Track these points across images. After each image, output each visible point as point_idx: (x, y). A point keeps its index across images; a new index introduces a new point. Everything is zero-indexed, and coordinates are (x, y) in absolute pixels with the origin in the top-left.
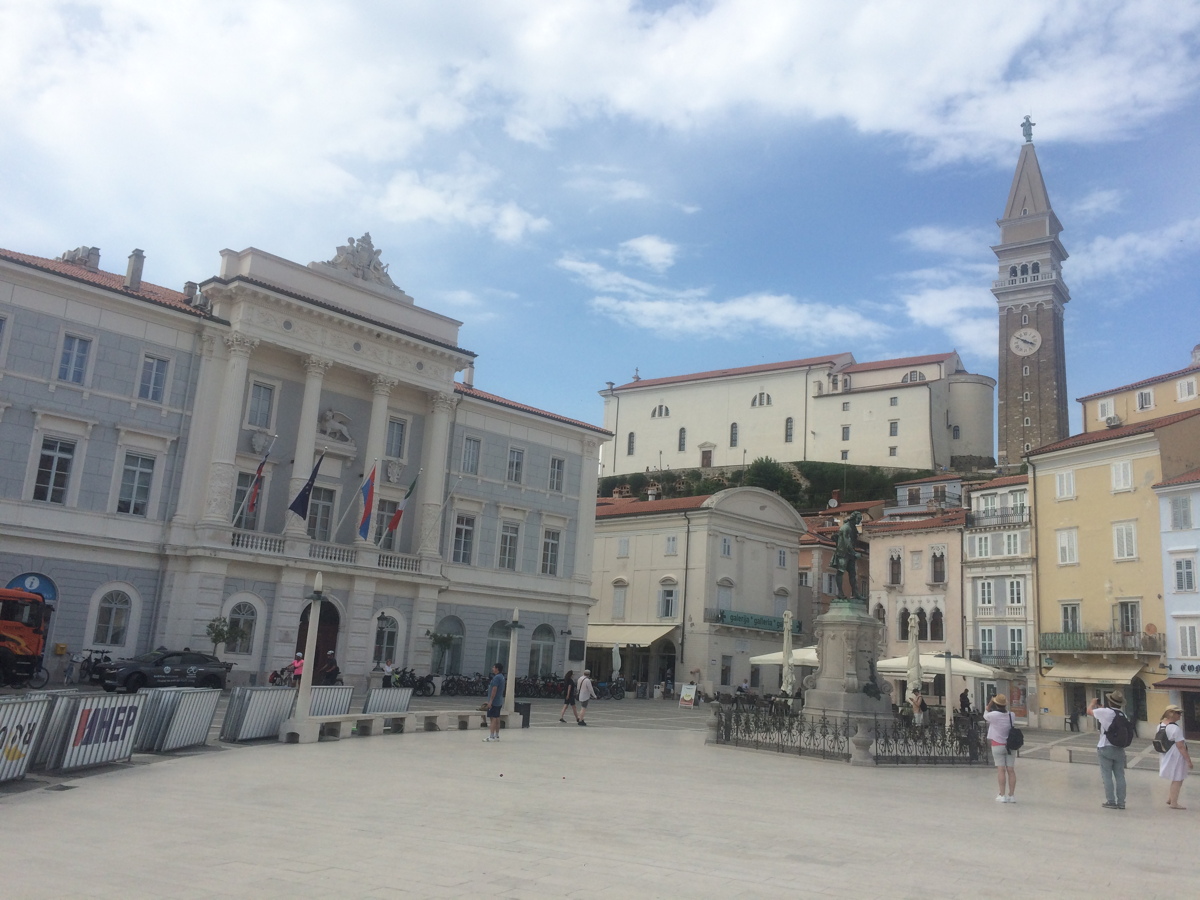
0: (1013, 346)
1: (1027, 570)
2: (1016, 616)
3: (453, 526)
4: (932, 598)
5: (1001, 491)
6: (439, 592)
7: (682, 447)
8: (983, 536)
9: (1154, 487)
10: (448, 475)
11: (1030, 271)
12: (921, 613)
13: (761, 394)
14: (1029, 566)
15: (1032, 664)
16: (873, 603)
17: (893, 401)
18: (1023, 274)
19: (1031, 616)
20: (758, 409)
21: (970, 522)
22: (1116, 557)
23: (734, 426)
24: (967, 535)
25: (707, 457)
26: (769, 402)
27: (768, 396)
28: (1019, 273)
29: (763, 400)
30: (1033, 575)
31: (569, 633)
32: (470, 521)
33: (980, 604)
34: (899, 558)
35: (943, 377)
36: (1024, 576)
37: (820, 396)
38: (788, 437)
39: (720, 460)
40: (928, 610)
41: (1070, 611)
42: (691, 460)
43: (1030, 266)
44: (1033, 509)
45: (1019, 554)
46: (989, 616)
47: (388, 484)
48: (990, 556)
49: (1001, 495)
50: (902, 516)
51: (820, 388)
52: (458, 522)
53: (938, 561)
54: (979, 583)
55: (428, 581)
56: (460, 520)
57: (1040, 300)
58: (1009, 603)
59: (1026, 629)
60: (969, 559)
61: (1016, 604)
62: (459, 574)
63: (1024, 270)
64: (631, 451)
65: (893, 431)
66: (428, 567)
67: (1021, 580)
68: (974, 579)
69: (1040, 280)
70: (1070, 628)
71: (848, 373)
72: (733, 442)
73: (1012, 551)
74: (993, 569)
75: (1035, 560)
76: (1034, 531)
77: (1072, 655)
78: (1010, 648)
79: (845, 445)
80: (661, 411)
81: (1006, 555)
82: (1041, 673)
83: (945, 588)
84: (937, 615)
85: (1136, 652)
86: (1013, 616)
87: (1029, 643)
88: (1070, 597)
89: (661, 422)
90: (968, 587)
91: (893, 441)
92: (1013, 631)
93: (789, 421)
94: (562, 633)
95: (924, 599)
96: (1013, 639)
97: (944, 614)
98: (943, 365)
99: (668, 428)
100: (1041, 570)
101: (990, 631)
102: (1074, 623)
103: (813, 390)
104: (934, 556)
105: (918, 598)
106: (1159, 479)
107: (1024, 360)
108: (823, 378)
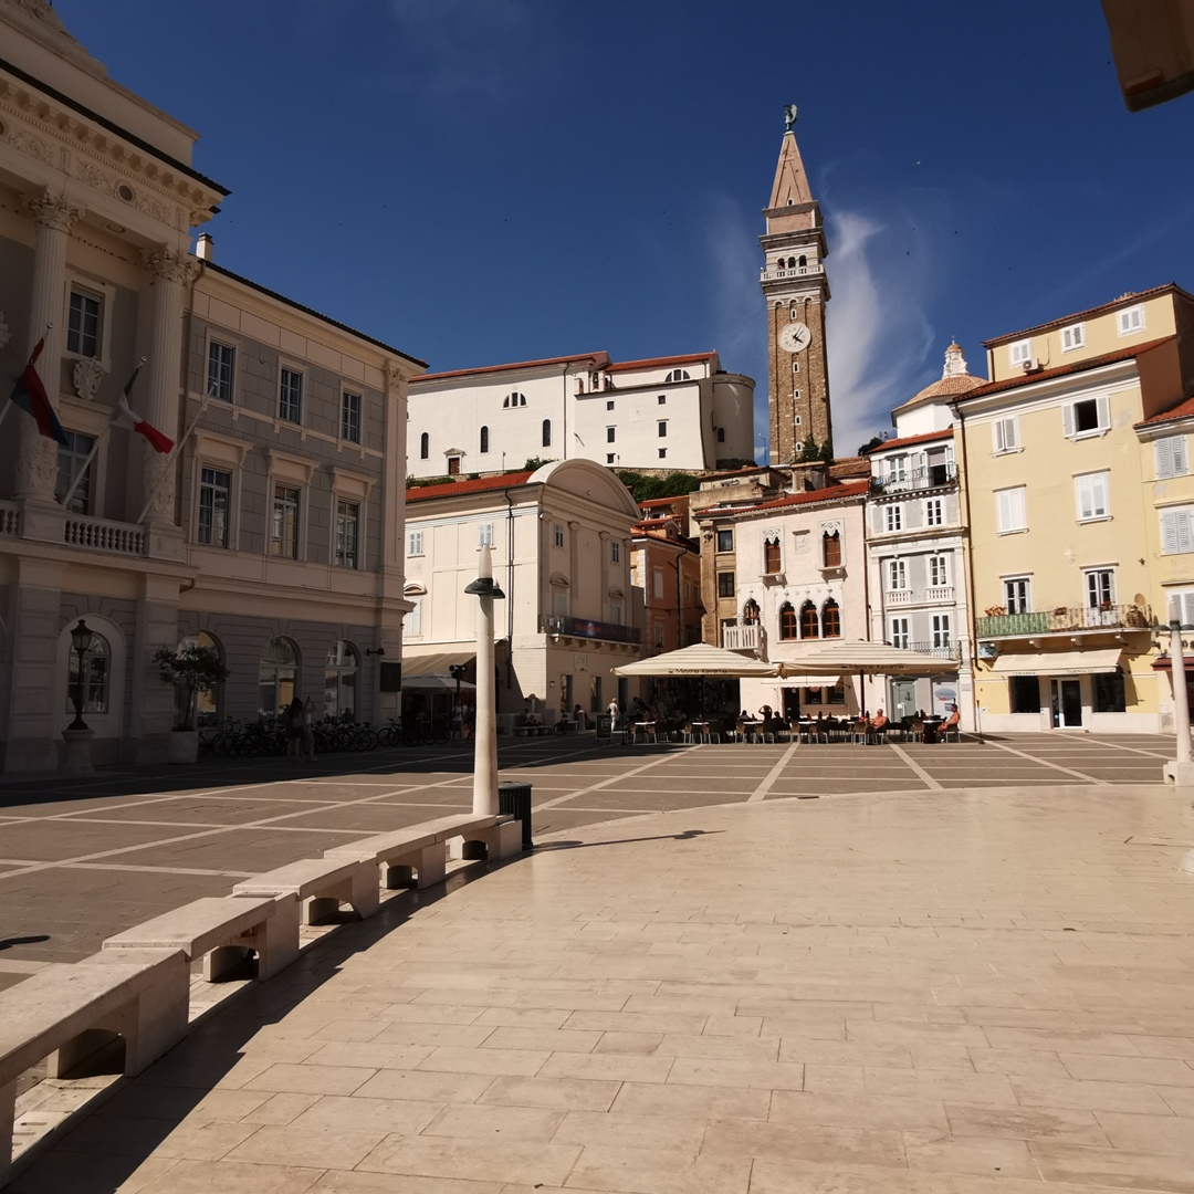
0: (782, 342)
1: (957, 542)
2: (940, 600)
3: (196, 484)
4: (825, 587)
5: (910, 450)
6: (181, 591)
7: (425, 453)
8: (894, 505)
9: (1137, 427)
10: (184, 399)
11: (797, 264)
12: (809, 605)
13: (515, 395)
14: (959, 538)
15: (966, 656)
16: (742, 599)
17: (662, 400)
18: (790, 267)
19: (962, 598)
20: (511, 410)
21: (876, 491)
22: (1082, 518)
23: (484, 431)
24: (871, 506)
25: (454, 464)
26: (523, 402)
27: (522, 396)
28: (787, 265)
29: (516, 400)
30: (964, 549)
31: (381, 652)
32: (225, 478)
33: (889, 587)
34: (777, 541)
35: (708, 376)
36: (952, 550)
37: (581, 396)
38: (546, 442)
39: (467, 467)
40: (819, 603)
41: (1016, 587)
42: (437, 468)
43: (797, 258)
44: (962, 468)
45: (944, 524)
46: (902, 603)
47: (74, 400)
48: (904, 530)
49: (912, 455)
50: (734, 504)
51: (581, 386)
52: (203, 480)
53: (831, 543)
54: (888, 562)
55: (161, 569)
56: (207, 474)
57: (807, 295)
58: (930, 585)
59: (956, 614)
60: (874, 535)
61: (939, 585)
62: (213, 563)
63: (792, 262)
65: (662, 432)
66: (160, 546)
67: (945, 555)
68: (882, 559)
69: (808, 273)
70: (1017, 608)
71: (608, 373)
72: (484, 448)
73: (935, 521)
74: (909, 544)
75: (966, 532)
76: (963, 493)
77: (1028, 640)
78: (932, 639)
79: (611, 448)
81: (925, 527)
82: (977, 665)
83: (844, 575)
84: (831, 604)
85: (1120, 630)
86: (936, 600)
87: (960, 631)
88: (1016, 570)
90: (874, 568)
91: (662, 443)
92: (936, 619)
93: (547, 424)
94: (368, 652)
95: (813, 589)
96: (937, 628)
97: (841, 605)
98: (708, 365)
100: (973, 544)
101: (905, 621)
102: (1023, 603)
103: (573, 388)
104: (826, 535)
105: (805, 588)
106: (1140, 418)
107: (794, 356)
108: (584, 376)
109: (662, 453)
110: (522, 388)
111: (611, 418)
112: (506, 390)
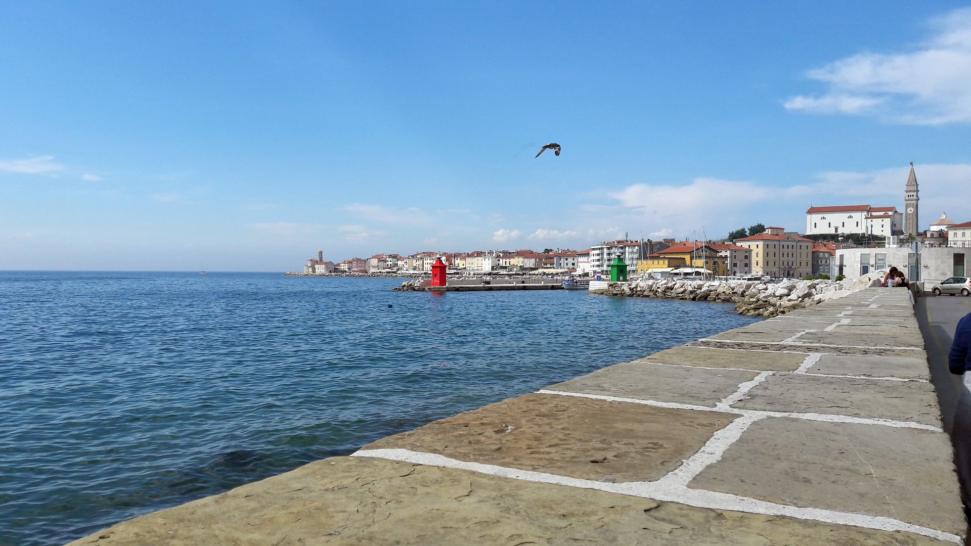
0: (908, 211)
7: (830, 227)
13: (850, 215)
17: (883, 220)
18: (911, 197)
20: (849, 219)
23: (843, 224)
25: (836, 229)
26: (852, 218)
27: (852, 216)
28: (909, 196)
29: (850, 217)
35: (892, 214)
37: (866, 218)
38: (857, 226)
39: (840, 232)
42: (833, 232)
43: (912, 195)
51: (865, 216)
57: (914, 202)
64: (815, 227)
65: (882, 227)
69: (914, 198)
71: (871, 212)
72: (843, 226)
79: (871, 230)
80: (823, 218)
89: (824, 220)
91: (882, 229)
93: (857, 222)
98: (893, 211)
99: (826, 222)
103: (863, 215)
107: (910, 214)
108: (866, 213)
109: (882, 231)
110: (852, 214)
111: (872, 223)
112: (848, 215)
